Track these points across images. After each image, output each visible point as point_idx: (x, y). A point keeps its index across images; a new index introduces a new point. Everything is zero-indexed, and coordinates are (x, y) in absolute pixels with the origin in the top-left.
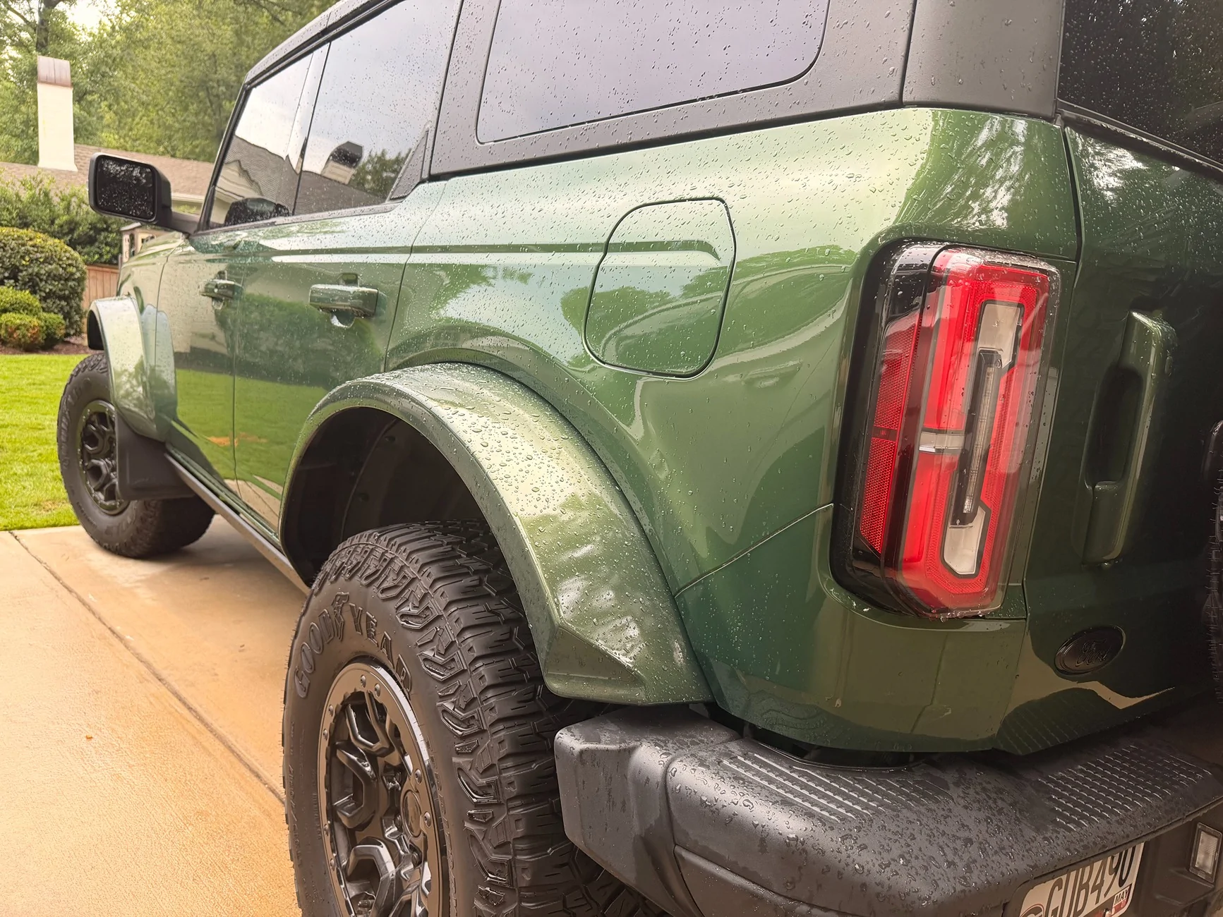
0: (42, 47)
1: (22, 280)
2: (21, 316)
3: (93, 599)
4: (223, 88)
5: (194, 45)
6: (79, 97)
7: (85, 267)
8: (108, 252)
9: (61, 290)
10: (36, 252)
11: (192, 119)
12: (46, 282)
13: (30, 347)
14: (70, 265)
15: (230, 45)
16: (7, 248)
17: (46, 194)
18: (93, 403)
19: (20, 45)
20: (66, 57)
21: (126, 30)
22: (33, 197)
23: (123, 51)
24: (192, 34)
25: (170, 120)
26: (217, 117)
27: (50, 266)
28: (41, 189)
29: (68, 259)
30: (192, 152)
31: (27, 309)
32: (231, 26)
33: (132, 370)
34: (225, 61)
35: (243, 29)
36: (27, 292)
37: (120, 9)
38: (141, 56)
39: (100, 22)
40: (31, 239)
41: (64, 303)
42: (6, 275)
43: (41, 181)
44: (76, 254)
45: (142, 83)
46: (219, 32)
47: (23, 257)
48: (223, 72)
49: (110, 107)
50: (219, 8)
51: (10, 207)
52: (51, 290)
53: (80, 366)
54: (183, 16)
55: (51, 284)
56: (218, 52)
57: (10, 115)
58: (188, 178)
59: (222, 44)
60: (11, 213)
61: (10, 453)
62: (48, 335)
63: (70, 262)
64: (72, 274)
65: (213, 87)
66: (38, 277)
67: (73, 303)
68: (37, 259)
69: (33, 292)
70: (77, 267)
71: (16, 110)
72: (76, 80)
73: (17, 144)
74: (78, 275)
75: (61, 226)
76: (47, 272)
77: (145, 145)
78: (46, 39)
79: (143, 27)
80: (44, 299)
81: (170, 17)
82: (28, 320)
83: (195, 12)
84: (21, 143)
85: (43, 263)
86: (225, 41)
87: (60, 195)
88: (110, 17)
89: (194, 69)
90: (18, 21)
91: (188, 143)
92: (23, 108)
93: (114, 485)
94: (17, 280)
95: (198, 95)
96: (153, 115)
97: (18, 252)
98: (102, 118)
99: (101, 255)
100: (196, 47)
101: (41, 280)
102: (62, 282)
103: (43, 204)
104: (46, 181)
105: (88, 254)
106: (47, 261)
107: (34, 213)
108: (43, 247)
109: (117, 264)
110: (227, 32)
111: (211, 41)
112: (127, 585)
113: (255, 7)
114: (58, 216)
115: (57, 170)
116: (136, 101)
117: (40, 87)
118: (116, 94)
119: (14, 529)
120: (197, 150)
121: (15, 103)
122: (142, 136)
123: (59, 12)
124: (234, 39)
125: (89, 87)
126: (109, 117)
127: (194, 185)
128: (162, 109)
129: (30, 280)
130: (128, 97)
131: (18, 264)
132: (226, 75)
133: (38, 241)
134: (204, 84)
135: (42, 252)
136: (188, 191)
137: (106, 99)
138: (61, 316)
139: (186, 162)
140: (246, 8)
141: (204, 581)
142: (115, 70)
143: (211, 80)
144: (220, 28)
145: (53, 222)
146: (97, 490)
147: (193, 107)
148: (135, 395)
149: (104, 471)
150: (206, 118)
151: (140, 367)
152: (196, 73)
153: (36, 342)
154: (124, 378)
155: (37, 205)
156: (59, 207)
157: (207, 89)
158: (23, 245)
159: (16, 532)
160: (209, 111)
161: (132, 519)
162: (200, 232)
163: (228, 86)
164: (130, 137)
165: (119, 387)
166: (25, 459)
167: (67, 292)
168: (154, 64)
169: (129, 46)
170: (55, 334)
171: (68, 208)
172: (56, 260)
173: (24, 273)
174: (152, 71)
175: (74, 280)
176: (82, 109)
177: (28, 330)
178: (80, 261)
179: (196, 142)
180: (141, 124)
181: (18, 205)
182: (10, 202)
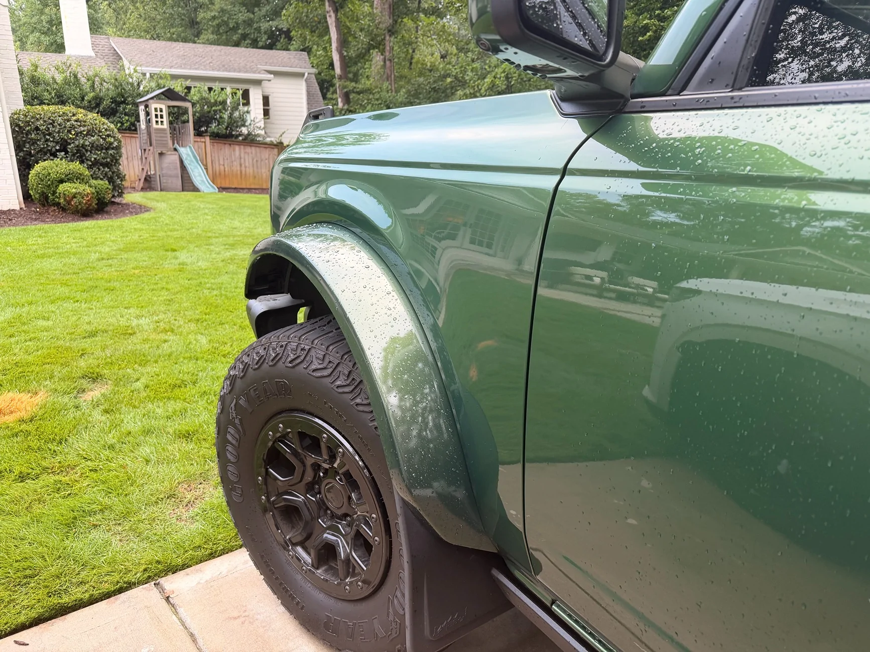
1: (71, 152)
2: (75, 186)
7: (119, 136)
8: (128, 121)
9: (103, 158)
10: (80, 126)
11: (170, 11)
12: (91, 152)
13: (86, 213)
14: (108, 136)
16: (56, 124)
17: (76, 76)
22: (65, 79)
25: (153, 14)
26: (188, 8)
27: (92, 138)
28: (70, 73)
29: (106, 130)
31: (79, 178)
36: (78, 163)
40: (74, 115)
41: (106, 169)
42: (58, 148)
43: (70, 66)
44: (111, 125)
47: (69, 132)
49: (110, 5)
51: (49, 88)
52: (95, 159)
55: (95, 154)
57: (38, 17)
58: (178, 57)
60: (50, 94)
61: (111, 385)
62: (99, 199)
63: (108, 133)
64: (111, 144)
66: (84, 148)
67: (114, 169)
68: (81, 132)
69: (82, 162)
70: (114, 137)
71: (42, 13)
73: (46, 40)
74: (116, 144)
75: (90, 102)
76: (90, 143)
77: (137, 34)
80: (90, 168)
82: (82, 189)
84: (48, 39)
85: (87, 135)
87: (85, 76)
91: (169, 31)
94: (67, 152)
96: (140, 11)
97: (65, 127)
99: (122, 124)
101: (87, 151)
102: (104, 151)
103: (74, 85)
104: (74, 66)
106: (90, 133)
107: (68, 92)
108: (85, 122)
109: (136, 130)
114: (87, 94)
115: (80, 56)
119: (159, 575)
120: (176, 35)
121: (41, 7)
122: (134, 27)
126: (110, 13)
127: (184, 62)
128: (147, 5)
129: (78, 151)
131: (66, 138)
133: (80, 116)
135: (85, 126)
136: (180, 67)
138: (107, 182)
145: (83, 99)
150: (180, 9)
153: (91, 208)
155: (69, 85)
156: (87, 87)
158: (69, 120)
159: (166, 583)
167: (108, 160)
170: (104, 198)
171: (93, 87)
172: (96, 131)
173: (72, 145)
175: (113, 149)
177: (83, 198)
178: (116, 130)
179: (172, 30)
180: (132, 19)
181: (55, 86)
182: (48, 84)
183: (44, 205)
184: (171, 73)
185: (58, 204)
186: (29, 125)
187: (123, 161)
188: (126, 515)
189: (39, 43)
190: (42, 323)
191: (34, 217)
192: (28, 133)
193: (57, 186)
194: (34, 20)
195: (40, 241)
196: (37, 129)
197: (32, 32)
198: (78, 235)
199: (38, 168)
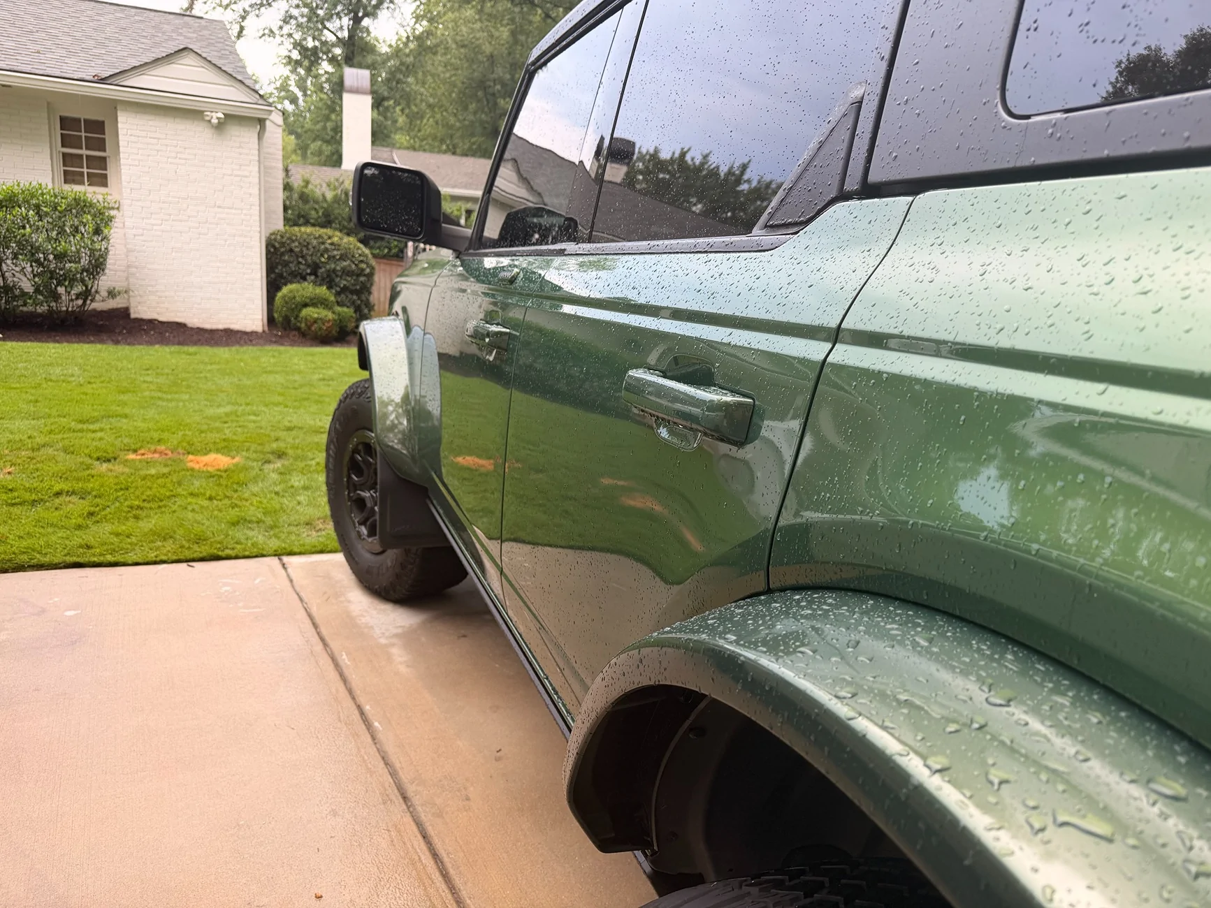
0: (350, 60)
1: (321, 277)
2: (318, 311)
3: (346, 661)
4: (498, 87)
5: (474, 48)
6: (378, 104)
7: (373, 262)
8: (396, 246)
9: (353, 285)
10: (334, 250)
11: (471, 117)
12: (341, 277)
13: (325, 340)
14: (362, 261)
15: (507, 46)
16: (310, 246)
17: (346, 195)
18: (360, 432)
19: (333, 60)
20: (367, 67)
21: (418, 38)
22: (336, 196)
23: (415, 58)
24: (474, 37)
25: (452, 120)
26: (493, 115)
27: (344, 263)
28: (342, 190)
29: (360, 255)
30: (470, 149)
31: (324, 304)
32: (508, 27)
33: (398, 399)
34: (501, 61)
35: (518, 29)
36: (325, 288)
37: (414, 20)
38: (430, 62)
39: (397, 34)
40: (330, 238)
41: (355, 297)
42: (308, 271)
43: (343, 182)
44: (367, 251)
45: (430, 87)
46: (496, 34)
47: (322, 255)
48: (499, 72)
49: (402, 110)
50: (498, 11)
51: (317, 206)
52: (345, 285)
53: (348, 392)
54: (467, 21)
55: (345, 280)
56: (496, 53)
57: (322, 123)
59: (499, 44)
60: (317, 212)
61: (291, 460)
62: (341, 328)
63: (361, 258)
64: (363, 270)
65: (490, 87)
66: (334, 273)
67: (363, 298)
68: (334, 257)
69: (329, 288)
70: (368, 264)
71: (328, 118)
72: (375, 88)
73: (327, 149)
74: (368, 271)
76: (342, 268)
77: (430, 145)
78: (353, 53)
79: (432, 34)
80: (338, 294)
81: (456, 24)
82: (324, 314)
83: (477, 17)
84: (329, 148)
85: (339, 259)
86: (502, 42)
88: (405, 28)
89: (474, 70)
90: (331, 38)
91: (466, 141)
92: (333, 117)
93: (375, 521)
94: (316, 277)
95: (476, 96)
96: (438, 116)
97: (319, 251)
98: (396, 121)
99: (390, 249)
100: (477, 50)
101: (337, 276)
102: (354, 278)
103: (343, 203)
104: (347, 182)
105: (379, 248)
106: (343, 257)
107: (336, 212)
108: (339, 245)
109: (402, 258)
110: (504, 33)
111: (490, 43)
112: (383, 641)
113: (529, 5)
116: (424, 104)
117: (346, 96)
118: (408, 99)
119: (283, 555)
120: (474, 147)
121: (327, 112)
122: (428, 136)
123: (364, 27)
124: (511, 40)
125: (386, 94)
126: (401, 120)
127: (472, 181)
128: (446, 110)
129: (328, 276)
130: (418, 101)
131: (318, 261)
132: (501, 75)
133: (335, 239)
134: (482, 84)
135: (338, 250)
136: (466, 187)
137: (399, 104)
138: (352, 310)
139: (465, 159)
140: (522, 8)
141: (463, 639)
142: (408, 76)
143: (489, 80)
144: (497, 29)
145: (350, 220)
146: (361, 524)
147: (473, 106)
148: (401, 427)
149: (369, 505)
150: (483, 116)
151: (406, 398)
152: (476, 74)
153: (331, 335)
154: (391, 408)
155: (339, 204)
157: (485, 88)
158: (323, 243)
159: (285, 559)
160: (486, 109)
161: (392, 563)
162: (471, 251)
163: (504, 85)
164: (418, 138)
165: (385, 416)
166: (303, 469)
167: (358, 287)
168: (440, 69)
169: (420, 54)
170: (346, 326)
172: (350, 256)
173: (323, 269)
174: (439, 76)
175: (365, 275)
176: (379, 114)
177: (324, 324)
178: (370, 256)
179: (474, 140)
180: (428, 125)
181: (325, 205)
182: (316, 202)
183: (285, 329)
184: (452, 194)
185: (298, 329)
186: (284, 246)
187: (374, 289)
188: (272, 528)
189: (320, 153)
190: (253, 418)
191: (274, 339)
192: (283, 254)
193: (300, 311)
194: (319, 126)
195: (272, 360)
196: (291, 250)
197: (314, 140)
198: (310, 358)
199: (285, 290)
